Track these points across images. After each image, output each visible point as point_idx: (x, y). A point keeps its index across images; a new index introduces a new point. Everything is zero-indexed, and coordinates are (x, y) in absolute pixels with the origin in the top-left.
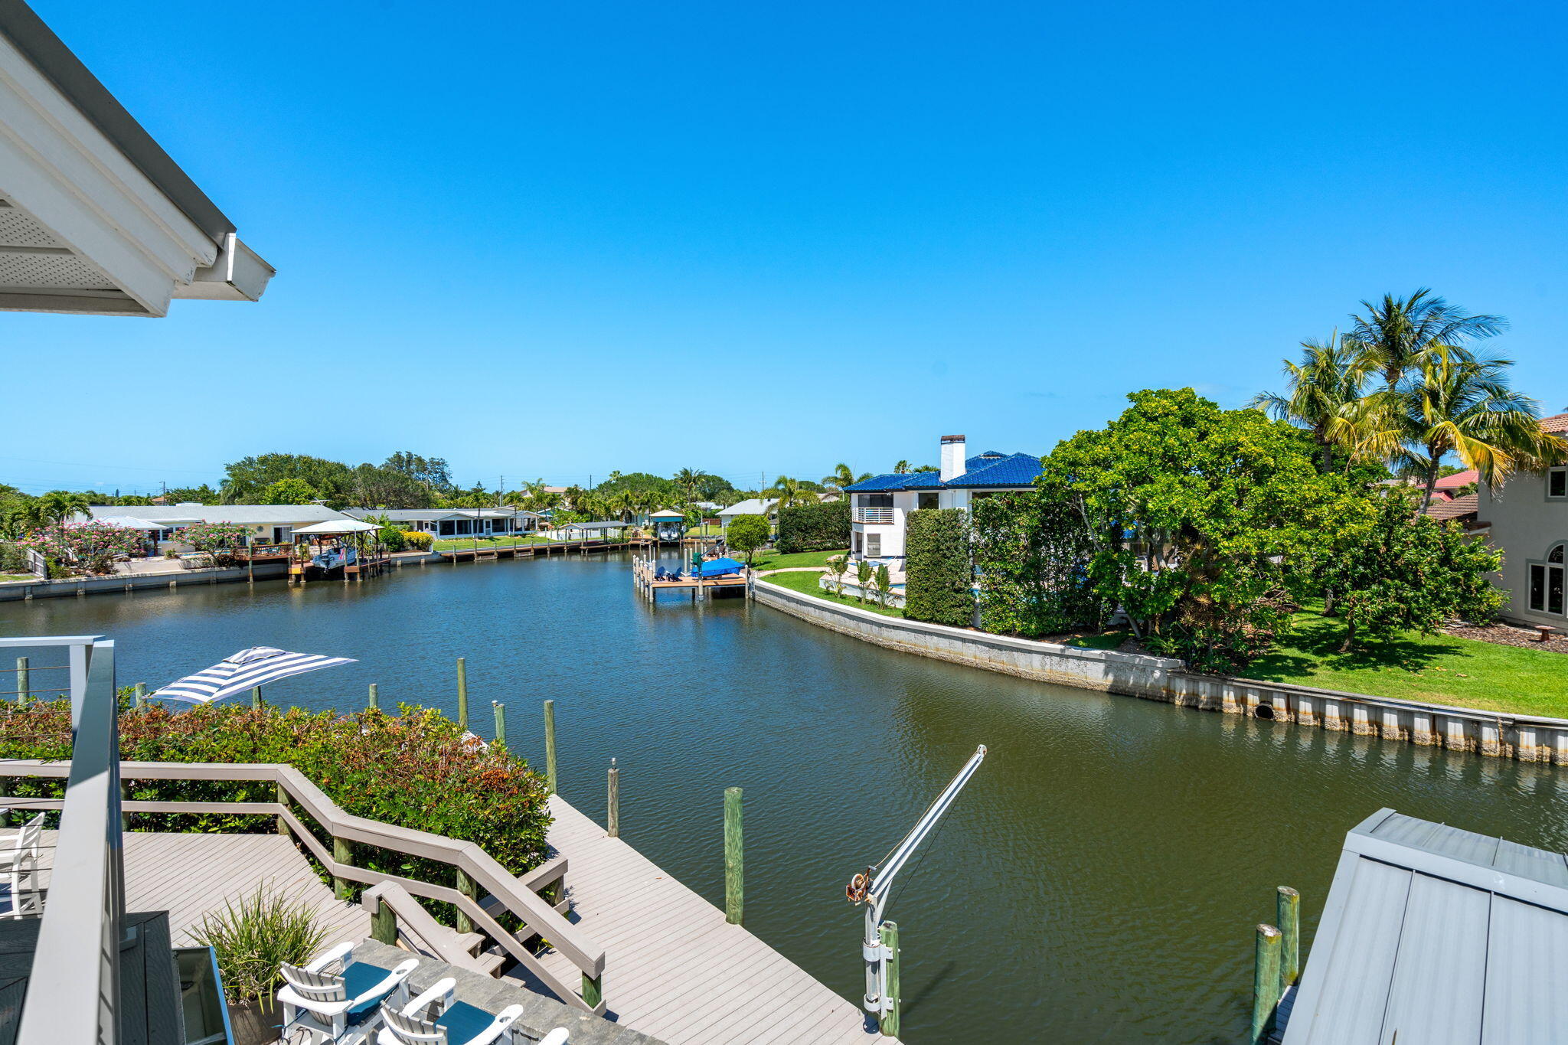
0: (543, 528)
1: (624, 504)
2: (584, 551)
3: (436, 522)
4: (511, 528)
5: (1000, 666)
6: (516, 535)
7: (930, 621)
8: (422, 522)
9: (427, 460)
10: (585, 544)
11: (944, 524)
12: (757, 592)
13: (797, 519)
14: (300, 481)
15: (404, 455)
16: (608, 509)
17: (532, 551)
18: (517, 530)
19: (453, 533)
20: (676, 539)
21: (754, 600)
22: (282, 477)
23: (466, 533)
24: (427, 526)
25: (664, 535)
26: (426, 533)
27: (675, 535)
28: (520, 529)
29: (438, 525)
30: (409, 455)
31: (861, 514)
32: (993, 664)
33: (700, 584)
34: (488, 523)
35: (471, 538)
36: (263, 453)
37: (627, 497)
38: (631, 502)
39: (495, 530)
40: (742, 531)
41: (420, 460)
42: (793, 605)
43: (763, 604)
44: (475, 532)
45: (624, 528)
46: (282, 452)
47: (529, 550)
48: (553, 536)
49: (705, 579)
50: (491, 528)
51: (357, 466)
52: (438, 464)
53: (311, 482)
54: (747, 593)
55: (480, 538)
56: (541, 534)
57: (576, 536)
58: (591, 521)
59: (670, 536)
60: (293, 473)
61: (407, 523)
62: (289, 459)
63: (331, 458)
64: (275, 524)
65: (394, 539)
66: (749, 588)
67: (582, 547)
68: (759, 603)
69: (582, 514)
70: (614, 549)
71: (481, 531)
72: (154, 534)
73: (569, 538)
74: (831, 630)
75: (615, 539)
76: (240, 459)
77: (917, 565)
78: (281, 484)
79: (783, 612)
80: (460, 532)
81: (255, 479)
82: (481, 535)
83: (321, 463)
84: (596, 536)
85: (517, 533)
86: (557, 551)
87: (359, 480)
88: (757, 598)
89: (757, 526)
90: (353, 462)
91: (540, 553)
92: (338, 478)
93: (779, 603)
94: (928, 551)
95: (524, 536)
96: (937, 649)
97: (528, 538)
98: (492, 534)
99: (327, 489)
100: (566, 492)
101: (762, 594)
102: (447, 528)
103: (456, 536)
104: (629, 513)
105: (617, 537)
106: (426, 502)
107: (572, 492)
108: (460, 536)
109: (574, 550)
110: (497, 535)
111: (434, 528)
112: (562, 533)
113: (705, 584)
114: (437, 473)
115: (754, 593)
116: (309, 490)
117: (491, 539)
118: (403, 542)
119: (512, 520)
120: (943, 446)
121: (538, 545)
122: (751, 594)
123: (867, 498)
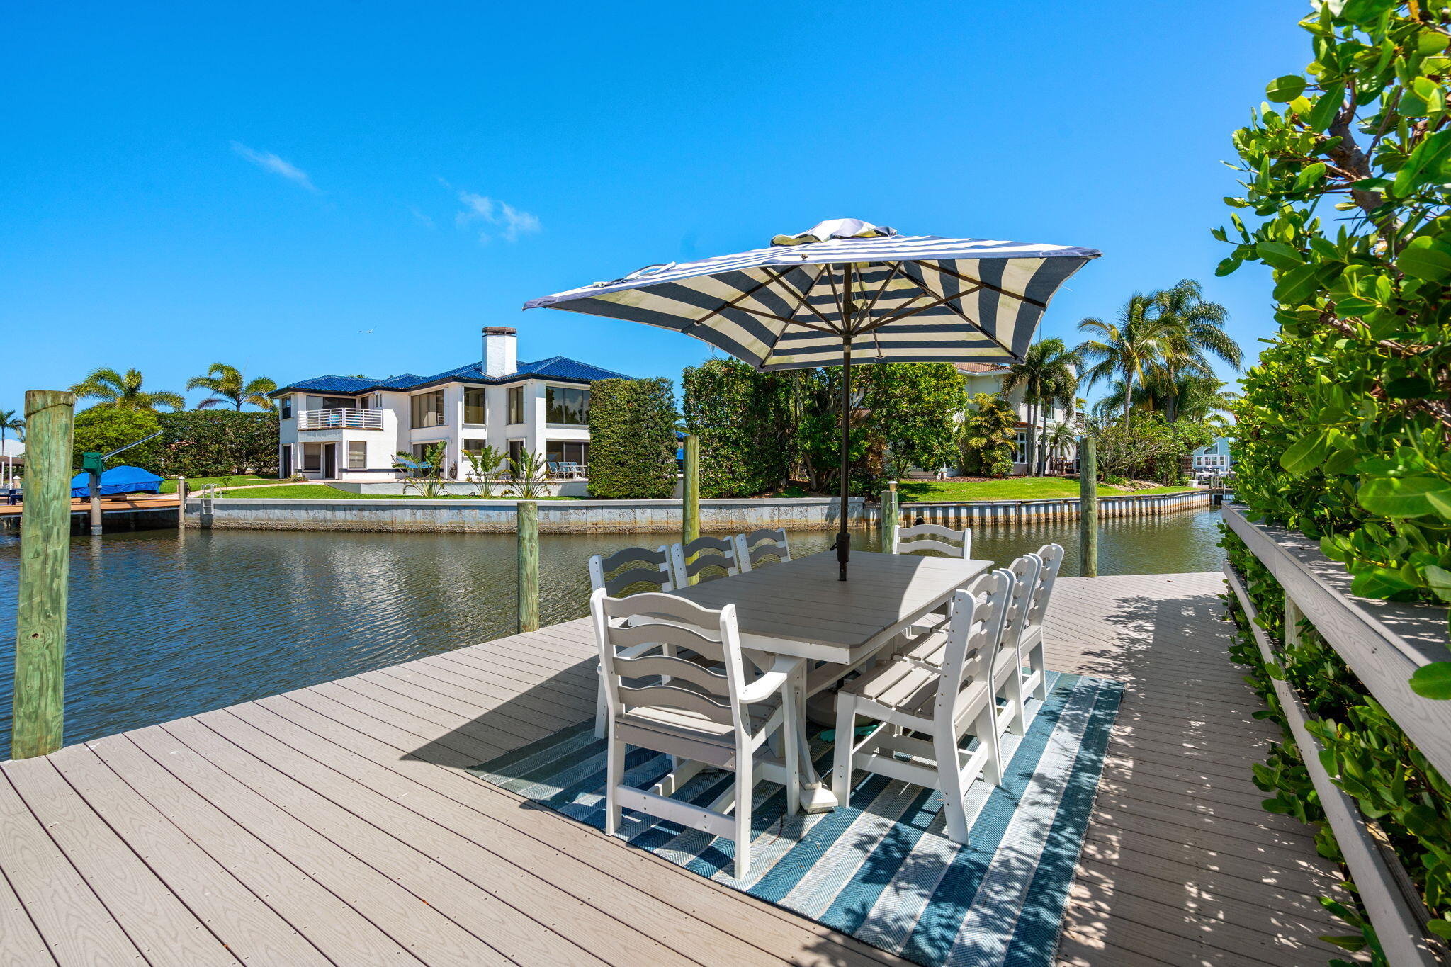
5: (728, 526)
7: (627, 497)
11: (643, 393)
12: (220, 513)
21: (211, 528)
32: (720, 526)
33: (95, 504)
43: (242, 528)
54: (182, 520)
66: (190, 510)
68: (229, 529)
74: (453, 533)
77: (609, 438)
88: (222, 524)
94: (624, 423)
113: (105, 507)
115: (208, 517)
122: (195, 522)
123: (319, 399)
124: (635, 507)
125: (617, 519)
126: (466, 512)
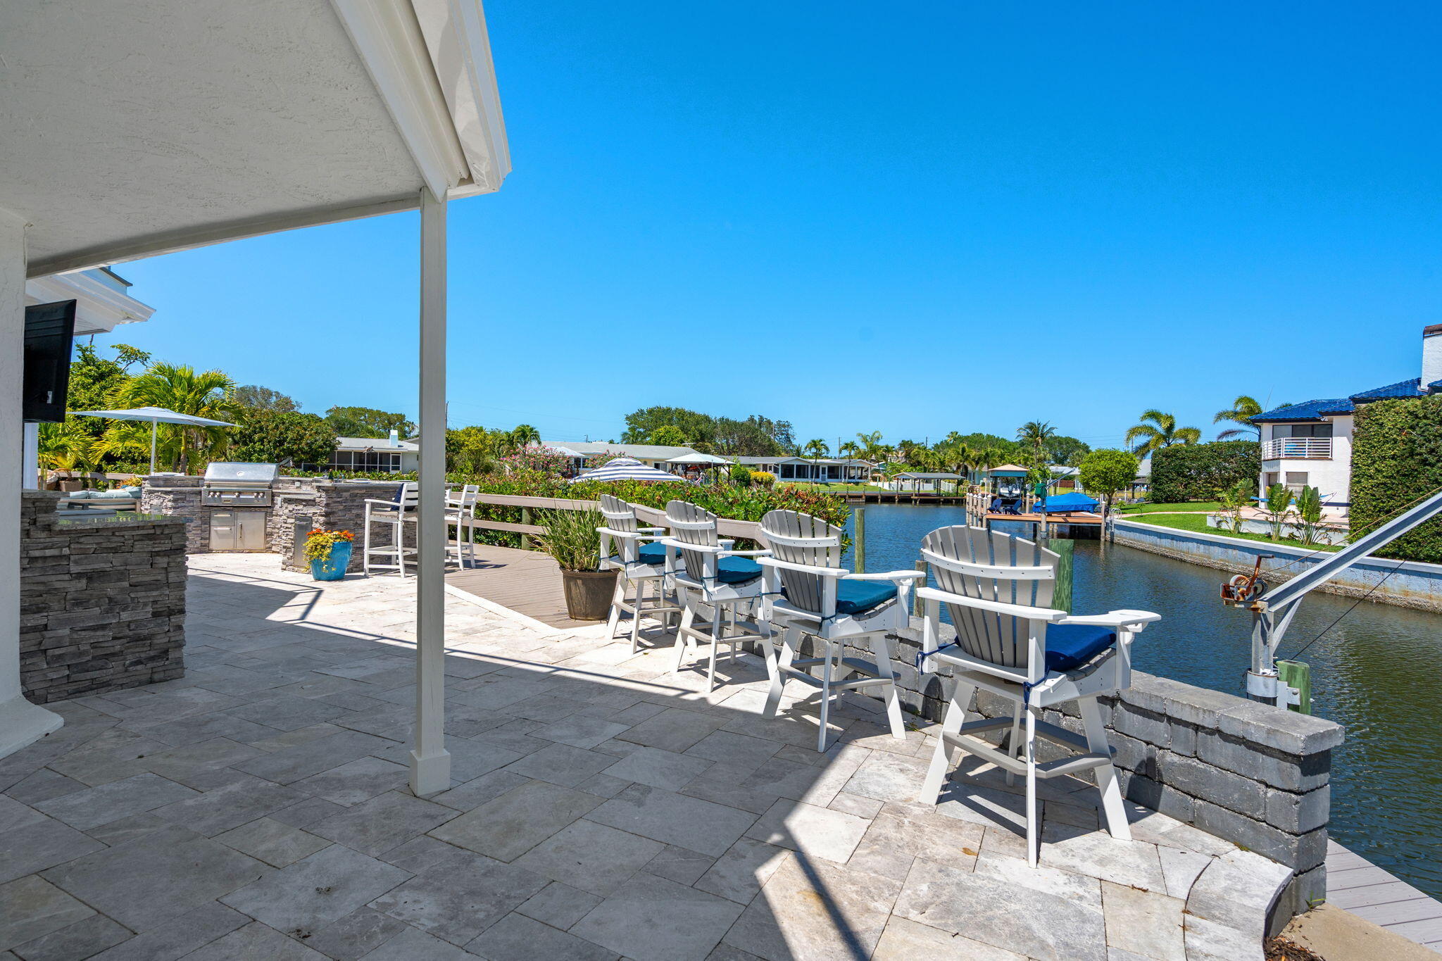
0: (874, 479)
1: (960, 458)
2: (916, 501)
3: (778, 465)
4: (845, 476)
6: (849, 483)
8: (766, 465)
9: (775, 423)
10: (916, 495)
11: (1425, 417)
12: (1116, 532)
13: (1177, 462)
14: (675, 427)
15: (757, 419)
16: (942, 463)
17: (864, 497)
18: (850, 478)
19: (792, 477)
20: (1018, 496)
21: (1112, 542)
22: (663, 425)
23: (804, 477)
24: (770, 469)
25: (1004, 491)
26: (770, 474)
27: (1018, 492)
28: (854, 478)
29: (780, 467)
30: (761, 418)
31: (1277, 448)
33: (1043, 518)
34: (824, 469)
35: (808, 483)
36: (651, 406)
37: (964, 450)
38: (969, 456)
39: (830, 477)
40: (1099, 468)
41: (769, 423)
42: (1166, 542)
43: (1125, 546)
44: (812, 477)
45: (960, 483)
46: (664, 406)
47: (861, 497)
48: (885, 486)
49: (1049, 515)
50: (826, 475)
51: (718, 418)
52: (784, 426)
53: (683, 429)
54: (1103, 534)
55: (816, 483)
56: (873, 484)
57: (908, 487)
58: (925, 472)
59: (1010, 493)
60: (670, 422)
61: (754, 466)
62: (669, 410)
63: (700, 410)
64: (655, 460)
65: (743, 476)
66: (1106, 528)
67: (913, 497)
68: (1119, 544)
69: (915, 466)
70: (947, 502)
71: (817, 476)
72: (577, 460)
73: (901, 489)
74: (1221, 570)
75: (948, 493)
76: (635, 411)
77: (1371, 477)
78: (662, 429)
79: (1151, 553)
80: (799, 476)
81: (644, 427)
82: (817, 480)
83: (692, 414)
84: (929, 488)
85: (850, 480)
86: (888, 499)
87: (719, 430)
88: (1116, 540)
89: (1118, 462)
90: (715, 415)
91: (871, 499)
92: (702, 427)
93: (1146, 542)
94: (1393, 457)
95: (857, 484)
96: (1406, 593)
97: (861, 486)
98: (827, 480)
99: (694, 436)
100: (901, 444)
101: (1124, 533)
102: (787, 472)
103: (794, 479)
104: (966, 468)
105: (951, 492)
106: (770, 450)
107: (905, 444)
108: (798, 480)
109: (906, 499)
110: (830, 481)
111: (776, 471)
112: (894, 483)
113: (1049, 519)
114: (782, 434)
115: (1112, 534)
116: (681, 435)
117: (827, 484)
118: (749, 481)
119: (846, 468)
120: (1426, 340)
121: (869, 492)
122: (1108, 536)
123: (1287, 428)
124: (1384, 569)
125: (1362, 581)
126: (1230, 551)
